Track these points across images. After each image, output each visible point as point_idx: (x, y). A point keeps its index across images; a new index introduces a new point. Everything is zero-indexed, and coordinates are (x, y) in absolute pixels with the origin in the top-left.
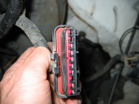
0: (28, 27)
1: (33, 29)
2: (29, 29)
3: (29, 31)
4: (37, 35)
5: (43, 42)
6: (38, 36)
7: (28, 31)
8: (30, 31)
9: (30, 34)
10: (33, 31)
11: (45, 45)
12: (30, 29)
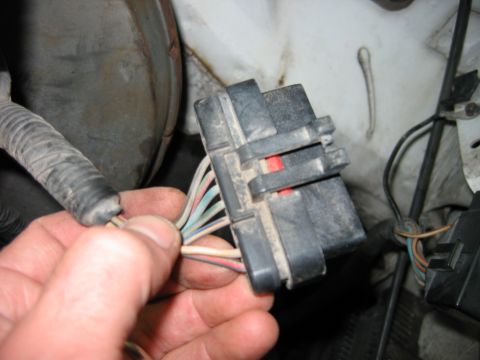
0: (13, 129)
1: (33, 130)
2: (17, 135)
3: (18, 139)
4: (49, 145)
5: (74, 163)
6: (53, 150)
7: (14, 142)
8: (22, 140)
9: (22, 151)
10: (33, 138)
11: (85, 172)
12: (22, 134)
